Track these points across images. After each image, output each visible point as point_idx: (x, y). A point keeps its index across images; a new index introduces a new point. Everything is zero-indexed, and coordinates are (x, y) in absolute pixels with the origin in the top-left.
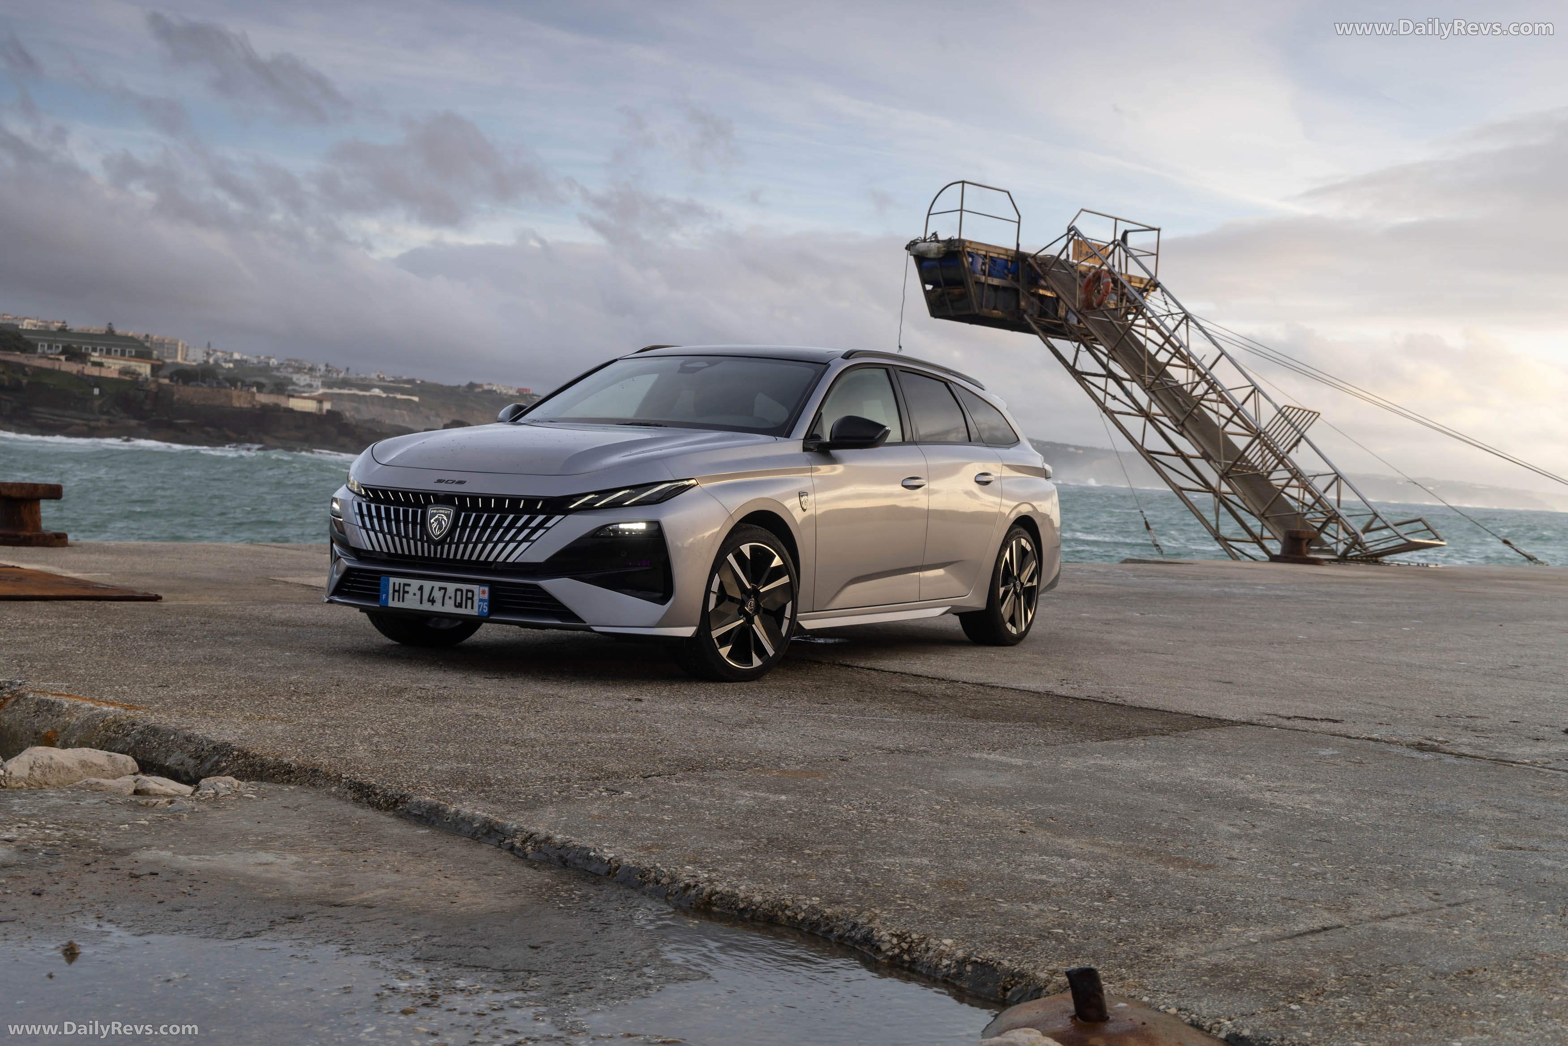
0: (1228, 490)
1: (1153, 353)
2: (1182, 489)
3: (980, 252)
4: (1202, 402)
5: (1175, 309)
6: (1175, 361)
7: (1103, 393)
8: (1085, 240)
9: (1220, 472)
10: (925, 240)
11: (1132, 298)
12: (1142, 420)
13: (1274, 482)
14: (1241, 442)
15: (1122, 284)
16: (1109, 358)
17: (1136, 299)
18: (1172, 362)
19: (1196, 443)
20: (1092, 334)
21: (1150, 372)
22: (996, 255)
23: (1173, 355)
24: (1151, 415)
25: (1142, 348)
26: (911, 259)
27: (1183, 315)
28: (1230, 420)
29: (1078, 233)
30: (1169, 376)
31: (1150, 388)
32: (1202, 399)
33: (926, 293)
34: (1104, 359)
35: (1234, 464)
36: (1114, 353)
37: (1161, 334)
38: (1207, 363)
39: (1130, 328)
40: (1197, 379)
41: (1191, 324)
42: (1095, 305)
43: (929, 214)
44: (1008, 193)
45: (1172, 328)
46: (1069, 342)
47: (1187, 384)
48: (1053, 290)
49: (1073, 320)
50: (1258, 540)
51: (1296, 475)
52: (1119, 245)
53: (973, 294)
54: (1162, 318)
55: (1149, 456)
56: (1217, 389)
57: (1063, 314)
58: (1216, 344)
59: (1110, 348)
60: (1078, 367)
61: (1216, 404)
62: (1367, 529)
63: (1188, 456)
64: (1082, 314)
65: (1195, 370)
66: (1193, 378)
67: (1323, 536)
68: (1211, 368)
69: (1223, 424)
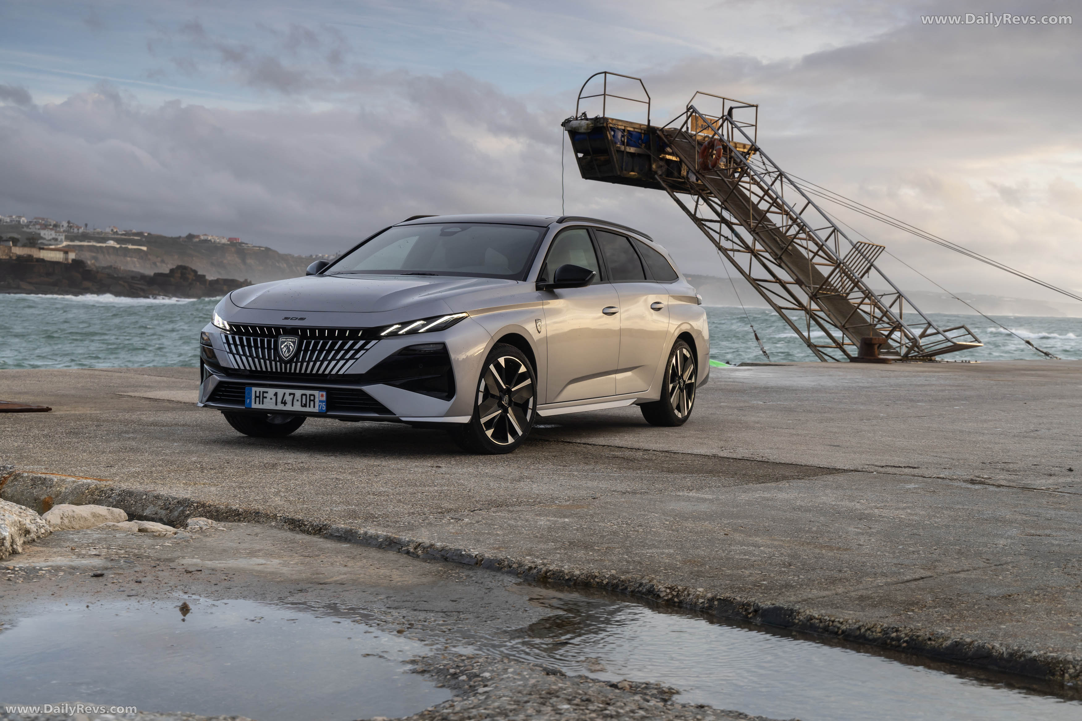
0: (817, 308)
1: (756, 203)
2: (781, 308)
3: (620, 127)
4: (795, 240)
5: (771, 169)
6: (773, 209)
7: (718, 235)
8: (701, 115)
9: (810, 294)
10: (577, 119)
11: (739, 161)
12: (749, 255)
13: (851, 301)
14: (825, 271)
15: (730, 149)
16: (722, 208)
17: (741, 161)
18: (771, 210)
19: (791, 272)
20: (709, 189)
21: (754, 218)
22: (632, 129)
23: (772, 205)
24: (755, 251)
25: (748, 200)
26: (566, 133)
27: (778, 173)
28: (816, 254)
29: (695, 111)
30: (770, 221)
31: (754, 231)
32: (795, 238)
33: (579, 160)
34: (719, 209)
35: (821, 288)
36: (726, 203)
37: (761, 188)
38: (798, 210)
39: (738, 184)
40: (790, 222)
41: (784, 179)
42: (710, 166)
43: (579, 98)
44: (641, 81)
45: (770, 183)
46: (690, 195)
47: (783, 227)
48: (677, 156)
49: (693, 178)
50: (840, 346)
51: (868, 294)
52: (727, 119)
53: (615, 160)
54: (762, 176)
55: (755, 283)
56: (805, 229)
57: (685, 174)
58: (804, 195)
59: (722, 200)
60: (698, 215)
61: (805, 241)
62: (923, 335)
63: (785, 282)
64: (700, 174)
65: (788, 216)
66: (787, 222)
67: (890, 341)
68: (800, 214)
69: (811, 257)
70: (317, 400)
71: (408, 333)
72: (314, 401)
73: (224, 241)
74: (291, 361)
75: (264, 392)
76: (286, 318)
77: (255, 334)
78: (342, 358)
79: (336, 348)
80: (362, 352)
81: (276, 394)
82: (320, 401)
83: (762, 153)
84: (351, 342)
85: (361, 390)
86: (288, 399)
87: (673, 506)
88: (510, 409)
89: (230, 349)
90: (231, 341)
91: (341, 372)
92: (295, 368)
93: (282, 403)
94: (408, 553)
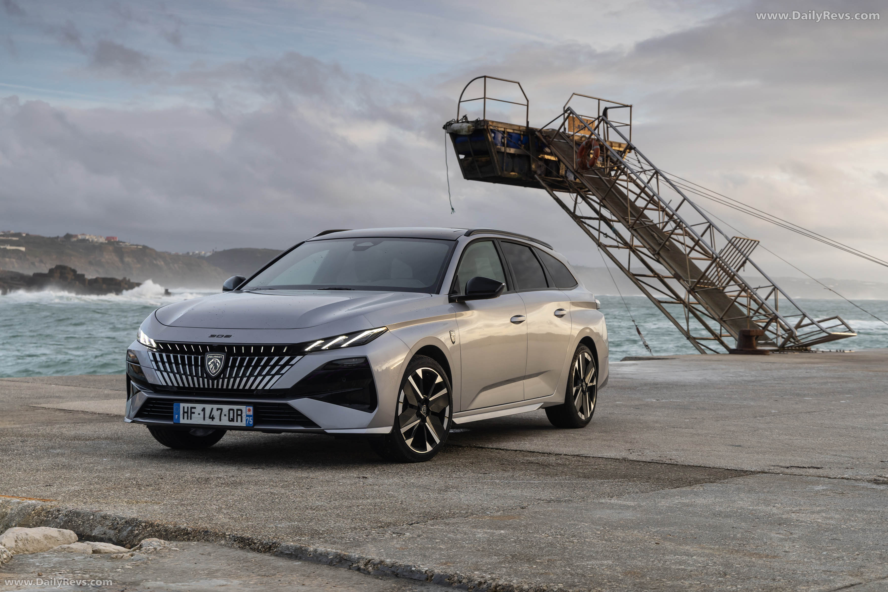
0: (695, 301)
1: (633, 200)
2: (660, 302)
3: (500, 129)
4: (672, 236)
5: (647, 167)
6: (650, 206)
7: (597, 232)
8: (578, 116)
9: (688, 288)
10: (458, 121)
11: (615, 160)
12: (628, 250)
13: (728, 294)
14: (702, 265)
15: (606, 147)
16: (601, 206)
17: (618, 160)
18: (648, 207)
19: (669, 267)
20: (586, 187)
21: (632, 215)
22: (511, 131)
23: (649, 202)
24: (633, 247)
25: (625, 198)
26: (448, 135)
27: (654, 171)
28: (692, 249)
29: (572, 112)
30: (646, 217)
31: (632, 227)
32: (672, 233)
33: (460, 161)
34: (597, 207)
35: (699, 282)
36: (604, 201)
37: (638, 185)
39: (615, 182)
40: (666, 219)
41: (660, 177)
42: (588, 166)
43: (460, 102)
44: (519, 84)
45: (646, 181)
46: (568, 194)
47: (659, 223)
48: (556, 156)
49: (571, 177)
50: (718, 338)
51: (744, 288)
52: (603, 120)
53: (496, 161)
54: (638, 174)
55: (635, 278)
56: (682, 225)
57: (564, 173)
58: (679, 192)
59: (601, 198)
60: (578, 213)
61: (682, 237)
62: (799, 326)
63: (663, 277)
64: (579, 173)
65: (664, 213)
66: (663, 218)
67: (767, 333)
68: (677, 210)
69: (687, 252)
70: (244, 415)
71: (331, 348)
72: (241, 415)
73: (102, 240)
74: (218, 378)
75: (192, 408)
76: (212, 336)
77: (182, 351)
78: (268, 374)
79: (262, 364)
80: (287, 367)
81: (204, 410)
82: (247, 416)
83: (637, 152)
84: (276, 358)
85: (287, 405)
86: (216, 414)
87: (598, 514)
88: (427, 418)
89: (158, 366)
90: (158, 359)
91: (267, 388)
92: (223, 384)
93: (210, 418)
94: (359, 569)
